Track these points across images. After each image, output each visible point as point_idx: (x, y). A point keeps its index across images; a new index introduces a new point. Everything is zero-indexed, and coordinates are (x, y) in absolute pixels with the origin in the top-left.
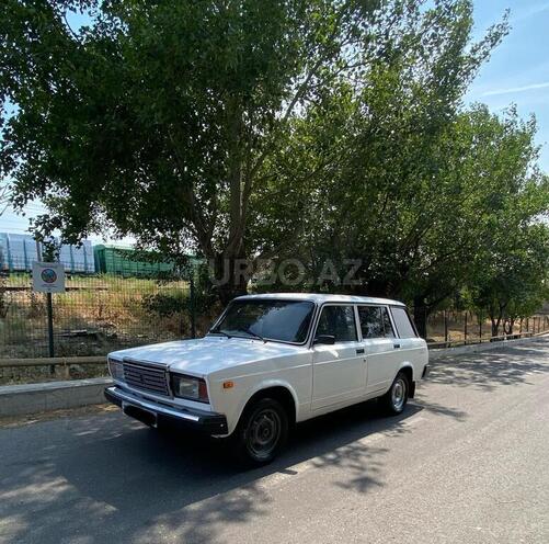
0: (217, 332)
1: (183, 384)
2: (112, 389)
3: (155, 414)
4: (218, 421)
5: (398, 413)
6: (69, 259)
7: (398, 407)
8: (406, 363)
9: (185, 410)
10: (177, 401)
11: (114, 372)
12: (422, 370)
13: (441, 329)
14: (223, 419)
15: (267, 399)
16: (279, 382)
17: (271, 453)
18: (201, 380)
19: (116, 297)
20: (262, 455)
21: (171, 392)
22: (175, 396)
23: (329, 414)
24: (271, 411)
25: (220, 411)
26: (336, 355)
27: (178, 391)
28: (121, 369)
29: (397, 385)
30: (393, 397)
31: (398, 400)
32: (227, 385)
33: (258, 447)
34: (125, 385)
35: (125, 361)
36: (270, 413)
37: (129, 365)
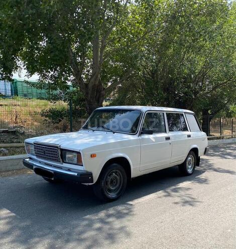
0: (86, 128)
1: (68, 156)
2: (28, 160)
3: (53, 172)
4: (88, 176)
5: (190, 174)
6: (4, 88)
7: (190, 171)
8: (195, 146)
9: (69, 170)
10: (65, 165)
11: (28, 150)
12: (204, 150)
13: (218, 128)
14: (90, 174)
15: (115, 164)
16: (121, 155)
17: (118, 194)
18: (78, 153)
19: (25, 110)
20: (112, 195)
21: (61, 160)
22: (63, 162)
23: (150, 173)
24: (117, 171)
25: (89, 170)
26: (154, 141)
27: (65, 160)
28: (32, 148)
29: (189, 158)
30: (187, 165)
31: (190, 167)
32: (93, 156)
33: (110, 191)
34: (35, 157)
35: (35, 144)
36: (116, 172)
37: (38, 146)
